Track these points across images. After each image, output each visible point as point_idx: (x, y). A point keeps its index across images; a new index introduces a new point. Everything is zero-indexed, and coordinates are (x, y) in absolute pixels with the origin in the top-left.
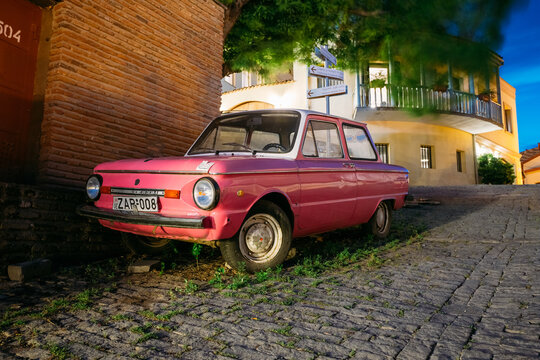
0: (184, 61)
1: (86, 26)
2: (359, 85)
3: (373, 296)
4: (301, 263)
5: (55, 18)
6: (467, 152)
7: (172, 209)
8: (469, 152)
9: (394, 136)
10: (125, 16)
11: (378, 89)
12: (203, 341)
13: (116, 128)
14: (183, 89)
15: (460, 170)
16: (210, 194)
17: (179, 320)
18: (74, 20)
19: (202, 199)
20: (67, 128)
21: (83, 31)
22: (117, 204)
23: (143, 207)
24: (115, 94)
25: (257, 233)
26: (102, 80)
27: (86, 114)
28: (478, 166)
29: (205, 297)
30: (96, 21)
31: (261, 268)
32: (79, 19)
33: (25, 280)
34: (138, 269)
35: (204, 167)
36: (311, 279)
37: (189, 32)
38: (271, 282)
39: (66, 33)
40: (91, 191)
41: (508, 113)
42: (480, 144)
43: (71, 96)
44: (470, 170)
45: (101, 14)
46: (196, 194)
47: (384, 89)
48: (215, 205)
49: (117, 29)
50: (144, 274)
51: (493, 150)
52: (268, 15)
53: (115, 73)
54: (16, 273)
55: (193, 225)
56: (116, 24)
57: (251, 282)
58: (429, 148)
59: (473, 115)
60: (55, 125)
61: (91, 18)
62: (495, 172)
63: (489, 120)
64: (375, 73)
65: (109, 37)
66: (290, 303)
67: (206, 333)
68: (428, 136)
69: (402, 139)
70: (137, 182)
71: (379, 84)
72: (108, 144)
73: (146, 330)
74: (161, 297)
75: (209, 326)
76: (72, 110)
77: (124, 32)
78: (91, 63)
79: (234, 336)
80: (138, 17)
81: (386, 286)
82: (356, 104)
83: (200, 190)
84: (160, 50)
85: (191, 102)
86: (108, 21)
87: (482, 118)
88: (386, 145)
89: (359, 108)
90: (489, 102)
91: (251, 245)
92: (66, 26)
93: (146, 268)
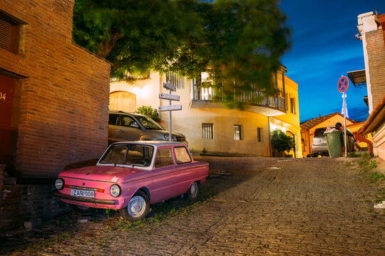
0: (89, 99)
1: (40, 89)
2: (194, 85)
3: (180, 230)
4: (154, 216)
5: (24, 85)
6: (264, 129)
7: (100, 196)
8: (265, 128)
9: (216, 118)
10: (59, 79)
11: (206, 89)
12: (122, 247)
13: (55, 142)
14: (89, 115)
15: (259, 140)
16: (117, 190)
17: (110, 241)
18: (35, 87)
19: (114, 193)
20: (31, 145)
21: (39, 92)
22: (73, 193)
23: (86, 195)
24: (53, 123)
25: (135, 204)
26: (48, 117)
27: (40, 136)
28: (271, 138)
29: (117, 233)
30: (45, 85)
31: (137, 220)
32: (37, 86)
33: (33, 228)
34: (82, 221)
35: (115, 179)
36: (158, 224)
37: (92, 82)
38: (141, 226)
39: (31, 95)
40: (58, 186)
41: (292, 100)
42: (273, 123)
43: (33, 128)
44: (266, 141)
45: (47, 81)
46: (111, 191)
47: (210, 89)
48: (120, 195)
49: (55, 87)
50: (85, 223)
51: (282, 126)
52: (134, 47)
53: (54, 112)
54: (28, 225)
55: (110, 204)
56: (55, 85)
57: (133, 226)
58: (240, 126)
59: (267, 106)
60: (26, 144)
61: (42, 84)
62: (282, 142)
63: (277, 108)
64: (205, 76)
65: (51, 93)
66: (149, 234)
67: (122, 245)
68: (238, 118)
69: (221, 120)
70: (84, 184)
71: (207, 85)
72: (50, 151)
73: (101, 245)
74: (99, 233)
75: (122, 243)
76: (33, 135)
77: (58, 88)
78: (42, 108)
79: (131, 245)
80: (66, 79)
81: (187, 226)
82: (192, 98)
83: (113, 189)
84: (76, 95)
85: (92, 121)
86: (50, 84)
87: (272, 108)
88: (212, 125)
89: (194, 101)
90: (277, 97)
91: (133, 209)
92: (31, 91)
93: (86, 221)
